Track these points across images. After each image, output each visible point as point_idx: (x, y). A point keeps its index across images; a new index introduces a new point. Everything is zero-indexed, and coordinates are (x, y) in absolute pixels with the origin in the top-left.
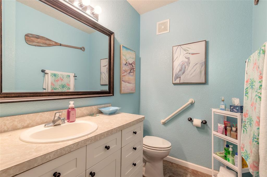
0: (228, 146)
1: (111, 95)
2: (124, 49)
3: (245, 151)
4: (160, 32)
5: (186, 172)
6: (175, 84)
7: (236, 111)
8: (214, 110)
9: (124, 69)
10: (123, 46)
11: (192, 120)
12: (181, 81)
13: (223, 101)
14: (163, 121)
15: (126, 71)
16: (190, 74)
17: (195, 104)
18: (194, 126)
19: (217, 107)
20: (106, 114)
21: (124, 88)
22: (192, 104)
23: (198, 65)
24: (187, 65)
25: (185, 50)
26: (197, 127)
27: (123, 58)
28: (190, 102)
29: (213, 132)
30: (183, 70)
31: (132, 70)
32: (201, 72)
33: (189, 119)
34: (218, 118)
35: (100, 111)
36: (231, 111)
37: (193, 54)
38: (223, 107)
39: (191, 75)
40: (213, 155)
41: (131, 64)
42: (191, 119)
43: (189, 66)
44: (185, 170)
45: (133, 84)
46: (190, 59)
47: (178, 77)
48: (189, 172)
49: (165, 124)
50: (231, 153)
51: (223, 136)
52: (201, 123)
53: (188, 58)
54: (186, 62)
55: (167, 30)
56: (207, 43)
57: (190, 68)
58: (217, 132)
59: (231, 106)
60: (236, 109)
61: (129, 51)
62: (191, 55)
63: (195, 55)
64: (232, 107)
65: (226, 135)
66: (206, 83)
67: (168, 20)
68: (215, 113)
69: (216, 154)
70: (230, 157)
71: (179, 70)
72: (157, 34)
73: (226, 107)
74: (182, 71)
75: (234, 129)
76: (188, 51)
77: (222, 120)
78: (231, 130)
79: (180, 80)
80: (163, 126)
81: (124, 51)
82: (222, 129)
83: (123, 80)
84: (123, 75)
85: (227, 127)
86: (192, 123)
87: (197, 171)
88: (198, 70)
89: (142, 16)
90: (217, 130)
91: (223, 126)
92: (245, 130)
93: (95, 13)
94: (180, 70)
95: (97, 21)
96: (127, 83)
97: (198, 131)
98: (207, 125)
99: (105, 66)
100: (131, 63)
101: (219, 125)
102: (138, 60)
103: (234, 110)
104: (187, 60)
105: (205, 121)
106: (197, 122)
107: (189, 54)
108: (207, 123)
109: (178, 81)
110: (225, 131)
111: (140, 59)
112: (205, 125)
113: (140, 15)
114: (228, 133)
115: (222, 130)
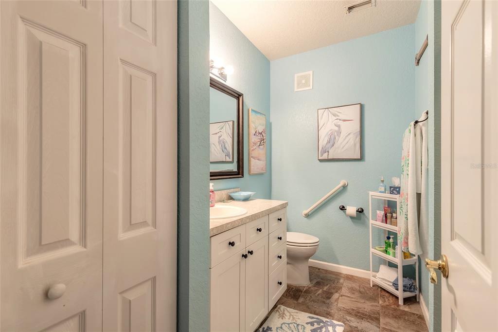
0: (389, 238)
1: (241, 176)
2: (254, 113)
3: (401, 234)
4: (299, 88)
5: (338, 277)
6: (321, 161)
7: (396, 193)
8: (371, 193)
9: (253, 141)
10: (252, 110)
11: (345, 208)
12: (329, 156)
13: (383, 181)
14: (306, 212)
15: (255, 144)
16: (341, 147)
17: (348, 187)
18: (347, 216)
19: (376, 190)
20: (239, 200)
21: (253, 166)
22: (345, 187)
23: (351, 136)
24: (337, 135)
25: (334, 115)
26: (352, 218)
27: (252, 125)
28: (341, 184)
29: (371, 222)
30: (332, 141)
31: (262, 142)
32: (355, 145)
33: (341, 207)
34: (378, 202)
35: (230, 196)
36: (391, 193)
37: (344, 121)
38: (383, 189)
39: (343, 148)
40: (372, 250)
41: (261, 134)
42: (343, 207)
43: (339, 137)
44: (337, 275)
45: (263, 161)
46: (341, 127)
47: (325, 151)
48: (341, 277)
49: (308, 216)
50: (391, 244)
51: (384, 225)
52: (357, 211)
53: (339, 126)
54: (336, 131)
55: (309, 86)
56: (362, 107)
57: (341, 140)
58: (376, 221)
59: (391, 187)
60: (396, 191)
61: (259, 115)
62: (342, 122)
63: (347, 122)
64: (392, 189)
65: (386, 223)
66: (361, 159)
67: (311, 72)
68: (373, 197)
69: (375, 249)
70: (391, 250)
71: (326, 142)
72: (296, 90)
73: (385, 189)
74: (331, 143)
75: (394, 215)
76: (338, 116)
77: (382, 206)
78: (392, 216)
79: (328, 154)
80: (306, 218)
81: (252, 116)
82: (382, 216)
83: (253, 155)
84: (252, 148)
85: (388, 214)
86: (345, 212)
87: (352, 276)
88: (352, 142)
89: (272, 63)
90: (375, 218)
91: (383, 213)
92: (401, 212)
93: (224, 73)
94: (329, 142)
95: (225, 81)
96: (257, 160)
97: (352, 223)
98: (364, 214)
99: (216, 134)
100: (260, 132)
101: (378, 212)
102: (269, 126)
103: (394, 191)
104: (337, 128)
105: (361, 208)
106: (351, 210)
107: (340, 120)
108: (364, 212)
109: (325, 156)
110: (386, 219)
111: (271, 124)
112: (361, 214)
113: (269, 61)
114: (388, 221)
115: (381, 218)
